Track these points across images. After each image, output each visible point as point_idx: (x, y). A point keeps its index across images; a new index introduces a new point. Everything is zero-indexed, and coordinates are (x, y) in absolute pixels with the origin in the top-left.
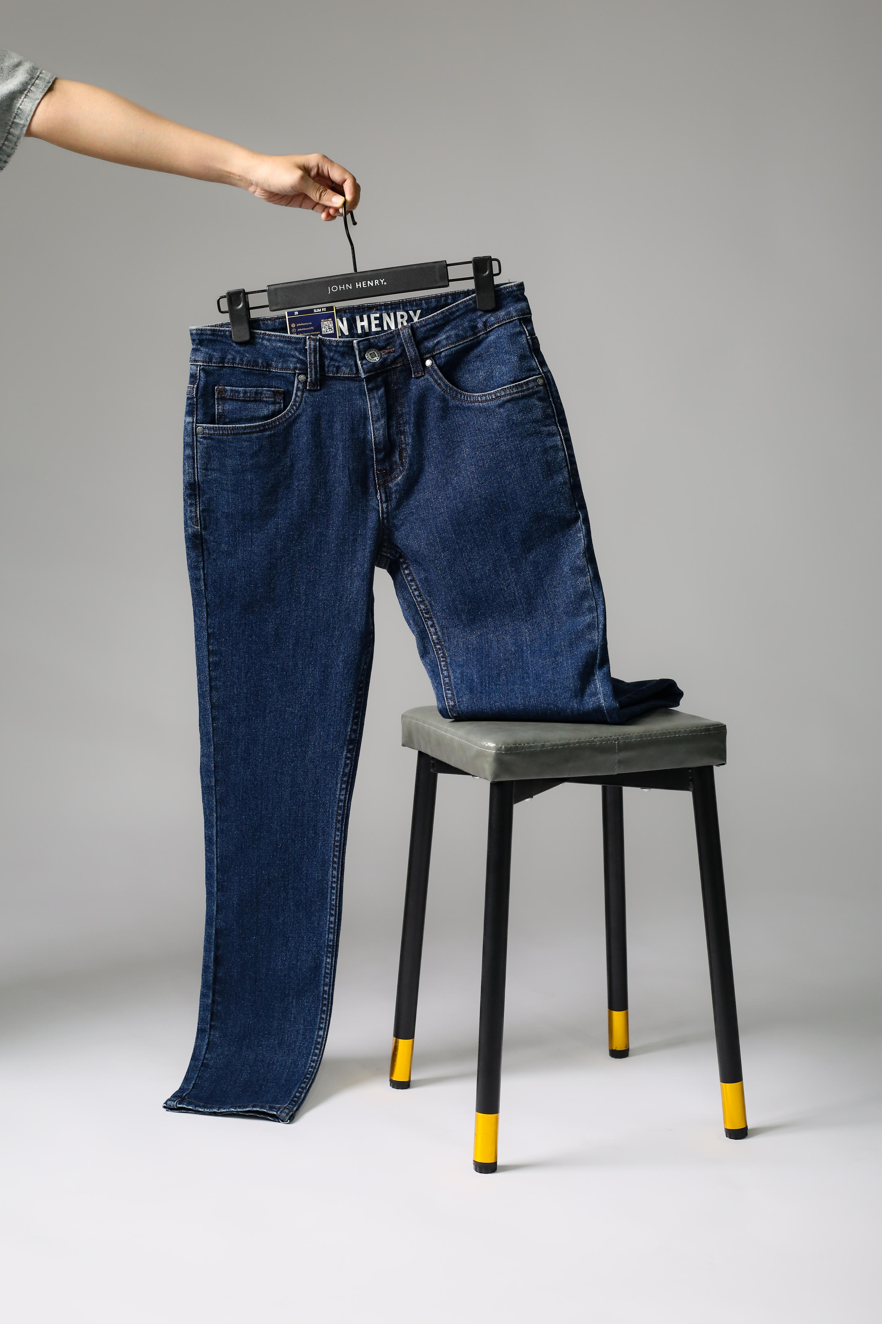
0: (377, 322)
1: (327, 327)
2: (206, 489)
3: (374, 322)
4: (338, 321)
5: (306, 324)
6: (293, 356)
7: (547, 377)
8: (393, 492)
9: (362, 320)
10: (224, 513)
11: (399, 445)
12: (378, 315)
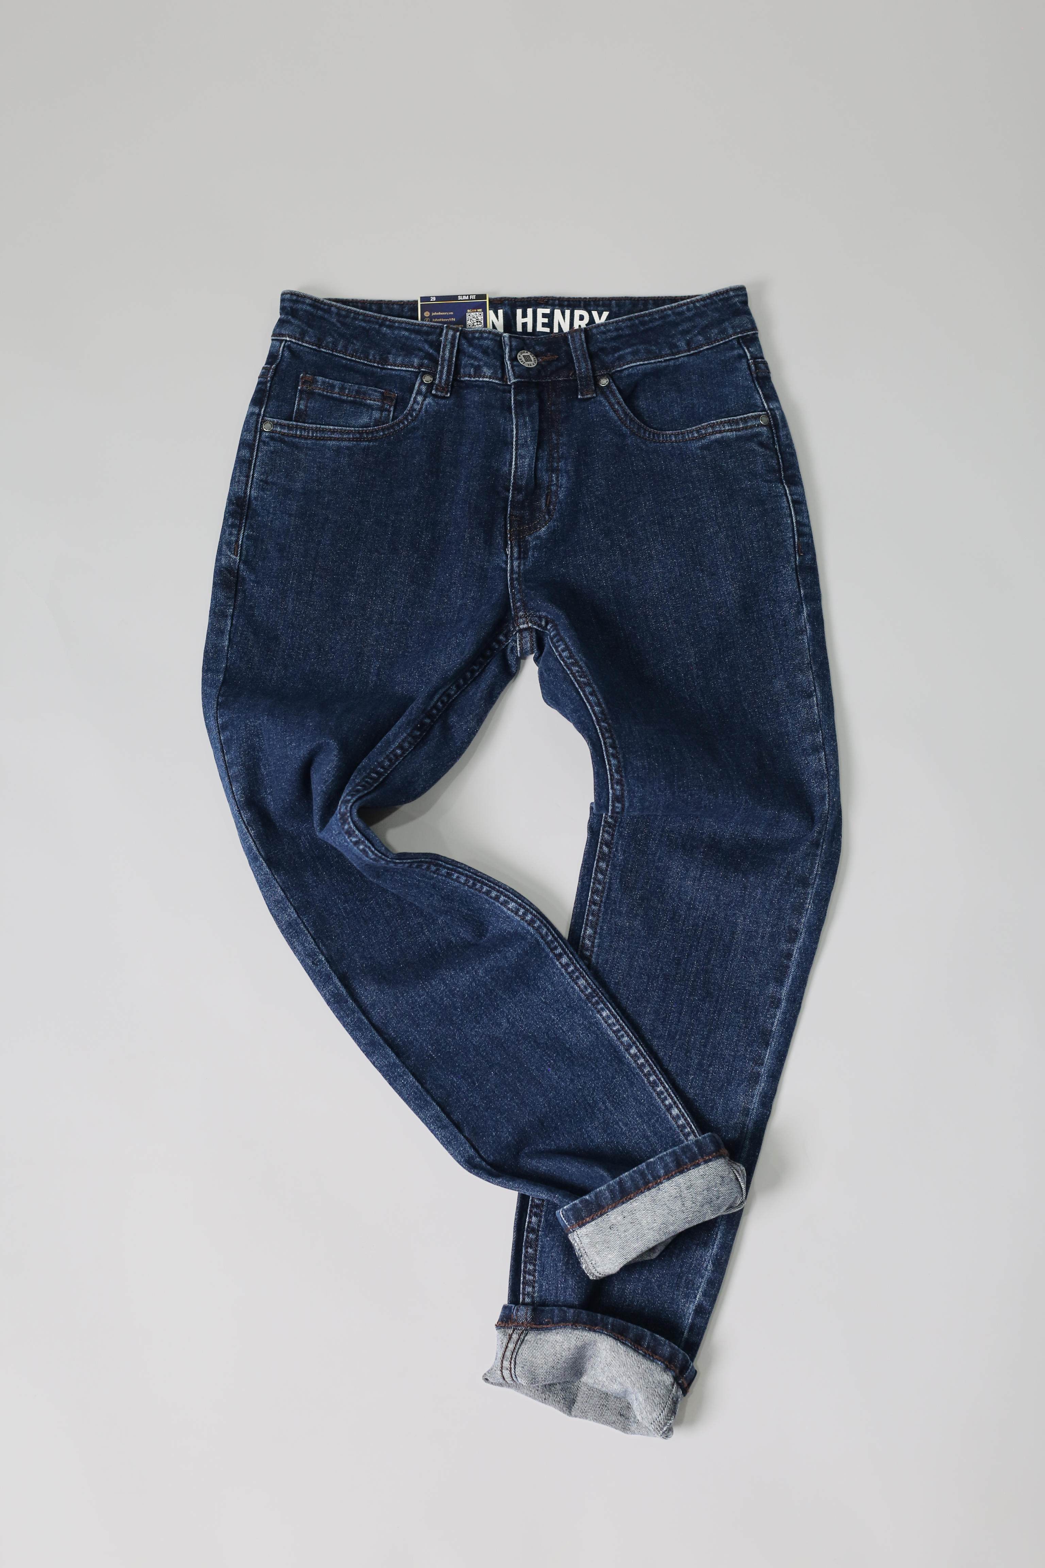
0: (546, 320)
1: (474, 319)
2: (259, 508)
3: (541, 320)
4: (491, 314)
5: (445, 313)
6: (420, 350)
7: (774, 417)
8: (530, 547)
9: (524, 315)
10: (278, 544)
11: (548, 486)
12: (547, 311)
